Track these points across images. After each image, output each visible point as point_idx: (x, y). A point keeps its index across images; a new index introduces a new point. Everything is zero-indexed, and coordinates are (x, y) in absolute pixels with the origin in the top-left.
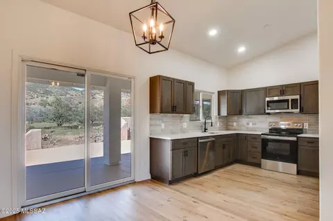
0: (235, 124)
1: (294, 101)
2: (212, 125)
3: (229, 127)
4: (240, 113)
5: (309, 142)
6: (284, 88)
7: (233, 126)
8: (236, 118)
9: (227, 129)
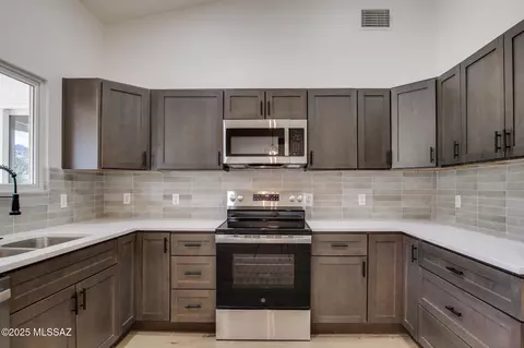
0: (127, 198)
1: (296, 134)
2: (16, 209)
3: (108, 209)
4: (146, 163)
5: (336, 245)
6: (269, 99)
7: (120, 203)
8: (129, 179)
9: (102, 215)
